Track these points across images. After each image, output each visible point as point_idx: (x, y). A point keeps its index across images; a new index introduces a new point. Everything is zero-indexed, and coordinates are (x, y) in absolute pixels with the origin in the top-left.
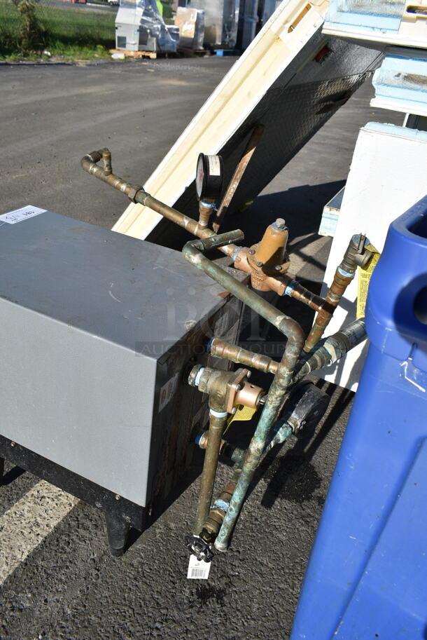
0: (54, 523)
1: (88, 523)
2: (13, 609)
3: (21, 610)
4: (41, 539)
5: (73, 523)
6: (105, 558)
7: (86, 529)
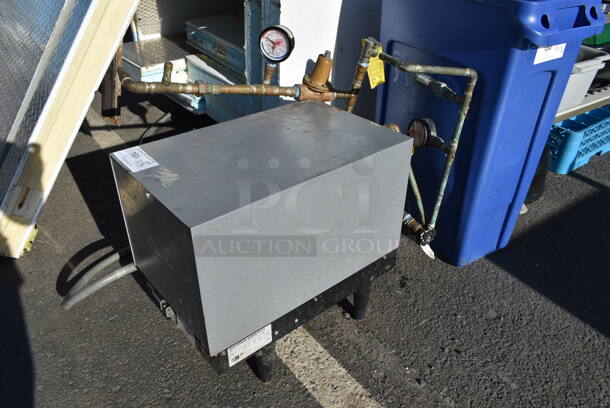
0: (321, 349)
1: (329, 329)
2: (383, 382)
3: (385, 377)
4: (332, 358)
5: (325, 338)
6: (361, 326)
7: (332, 332)
